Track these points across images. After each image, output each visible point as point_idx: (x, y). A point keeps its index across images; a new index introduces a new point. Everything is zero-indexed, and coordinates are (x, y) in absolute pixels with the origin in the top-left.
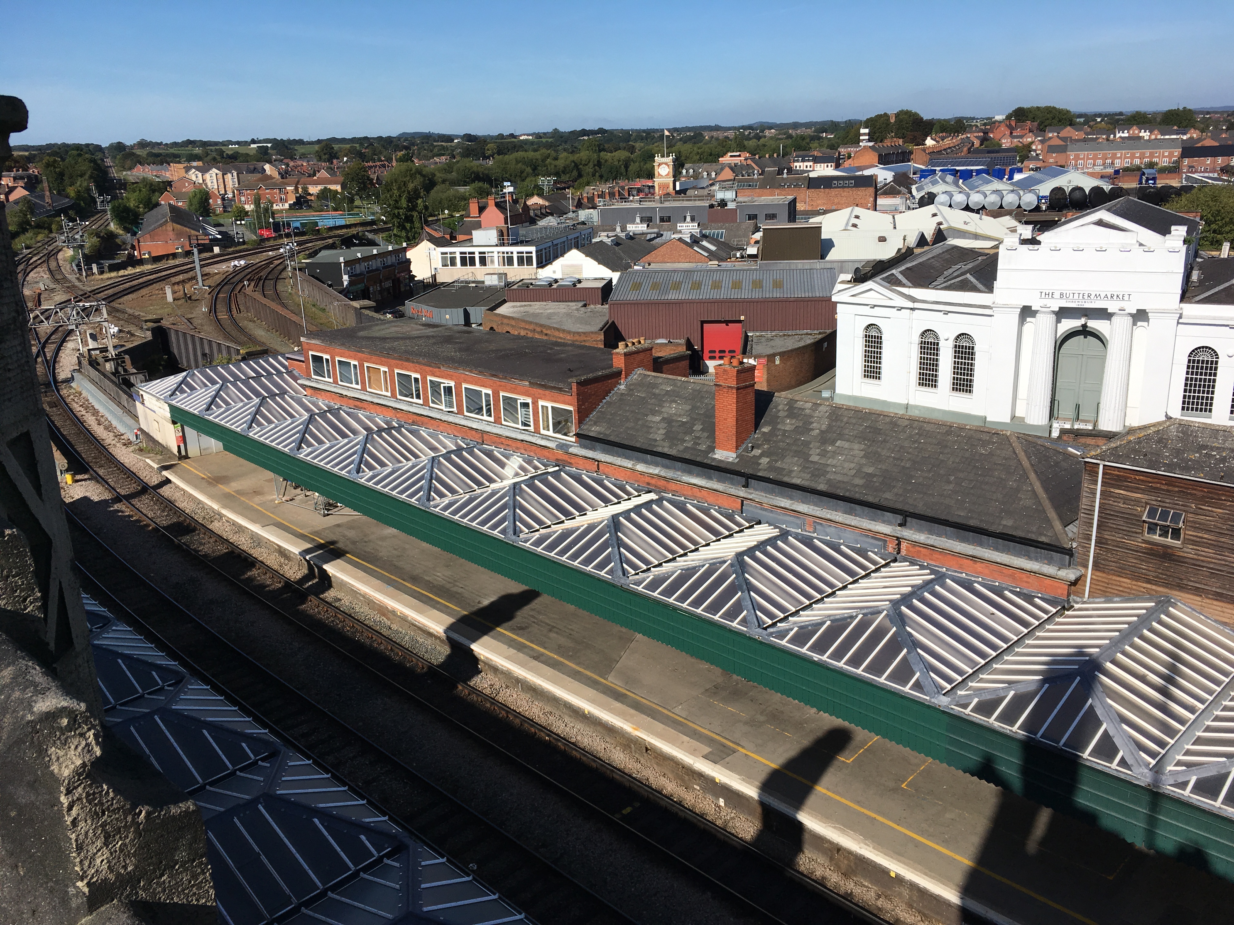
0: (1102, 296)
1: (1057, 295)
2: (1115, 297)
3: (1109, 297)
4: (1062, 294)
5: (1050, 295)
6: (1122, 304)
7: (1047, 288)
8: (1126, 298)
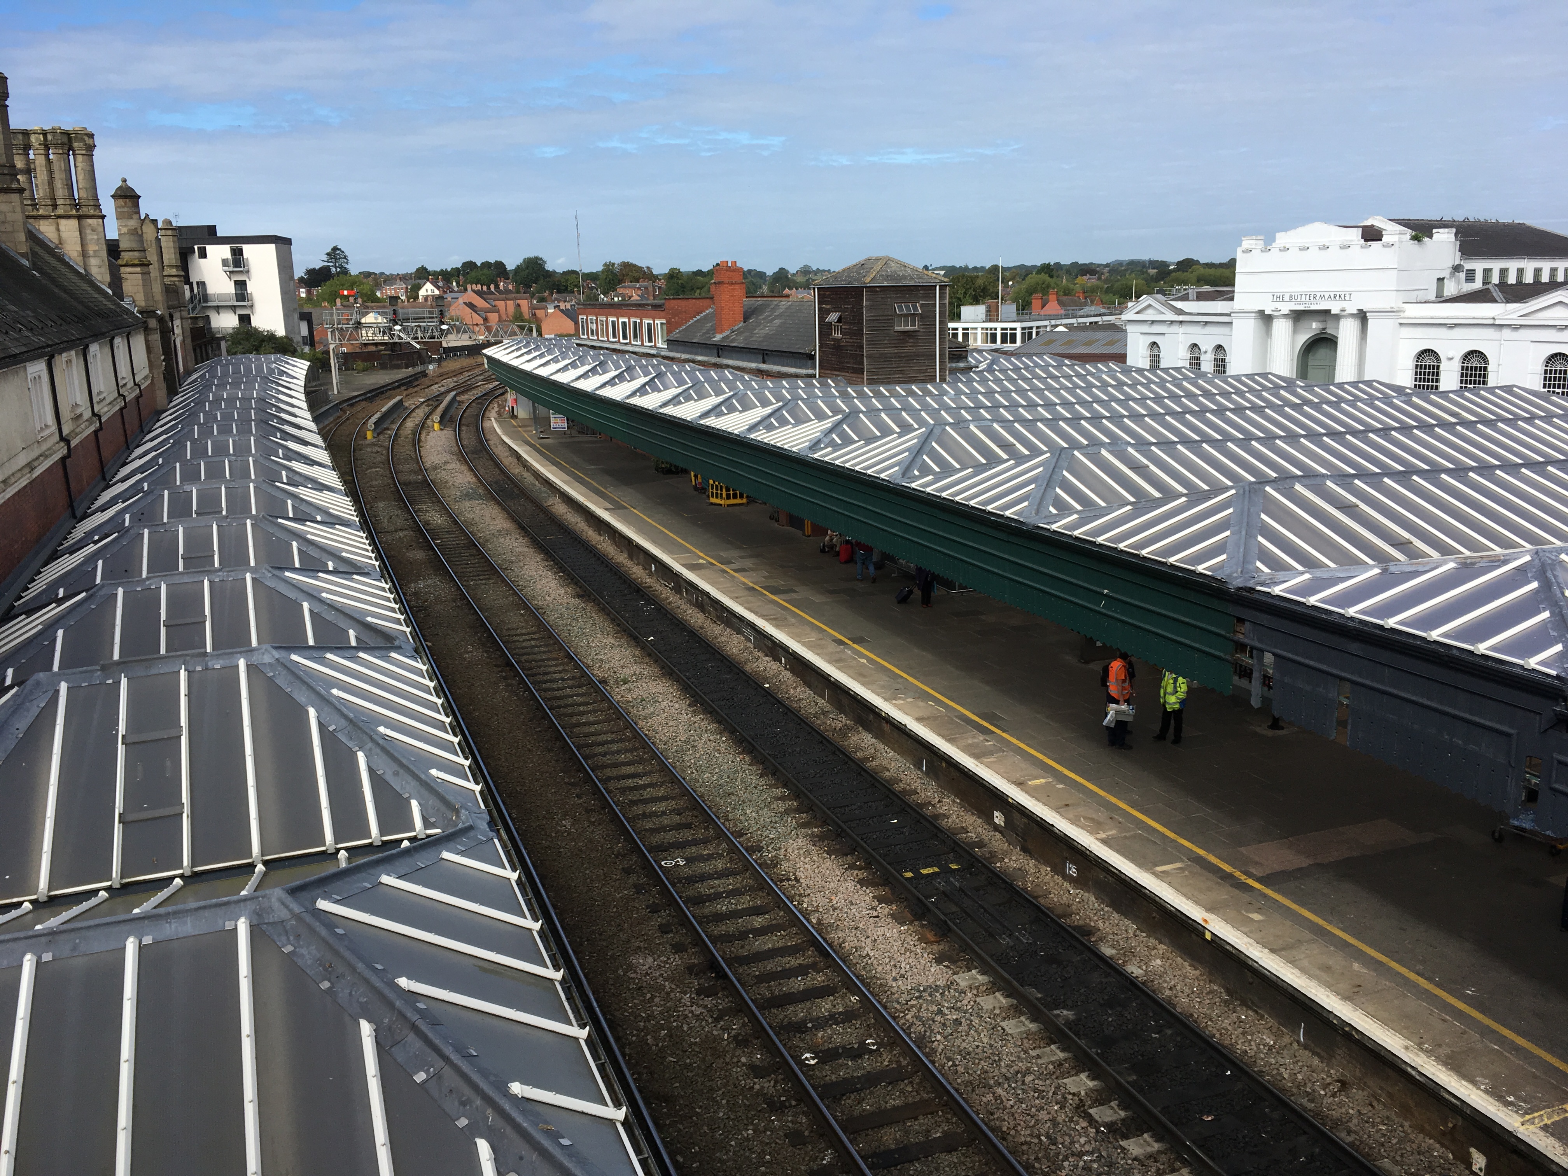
0: (1326, 297)
1: (1287, 298)
2: (1337, 298)
3: (1332, 297)
4: (1291, 296)
5: (1280, 298)
6: (1344, 305)
7: (1279, 289)
8: (1347, 298)
